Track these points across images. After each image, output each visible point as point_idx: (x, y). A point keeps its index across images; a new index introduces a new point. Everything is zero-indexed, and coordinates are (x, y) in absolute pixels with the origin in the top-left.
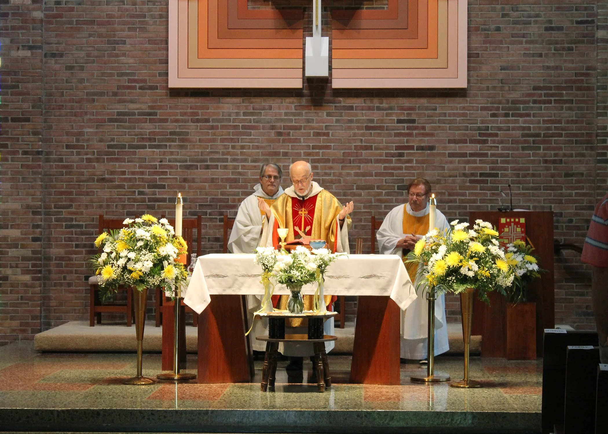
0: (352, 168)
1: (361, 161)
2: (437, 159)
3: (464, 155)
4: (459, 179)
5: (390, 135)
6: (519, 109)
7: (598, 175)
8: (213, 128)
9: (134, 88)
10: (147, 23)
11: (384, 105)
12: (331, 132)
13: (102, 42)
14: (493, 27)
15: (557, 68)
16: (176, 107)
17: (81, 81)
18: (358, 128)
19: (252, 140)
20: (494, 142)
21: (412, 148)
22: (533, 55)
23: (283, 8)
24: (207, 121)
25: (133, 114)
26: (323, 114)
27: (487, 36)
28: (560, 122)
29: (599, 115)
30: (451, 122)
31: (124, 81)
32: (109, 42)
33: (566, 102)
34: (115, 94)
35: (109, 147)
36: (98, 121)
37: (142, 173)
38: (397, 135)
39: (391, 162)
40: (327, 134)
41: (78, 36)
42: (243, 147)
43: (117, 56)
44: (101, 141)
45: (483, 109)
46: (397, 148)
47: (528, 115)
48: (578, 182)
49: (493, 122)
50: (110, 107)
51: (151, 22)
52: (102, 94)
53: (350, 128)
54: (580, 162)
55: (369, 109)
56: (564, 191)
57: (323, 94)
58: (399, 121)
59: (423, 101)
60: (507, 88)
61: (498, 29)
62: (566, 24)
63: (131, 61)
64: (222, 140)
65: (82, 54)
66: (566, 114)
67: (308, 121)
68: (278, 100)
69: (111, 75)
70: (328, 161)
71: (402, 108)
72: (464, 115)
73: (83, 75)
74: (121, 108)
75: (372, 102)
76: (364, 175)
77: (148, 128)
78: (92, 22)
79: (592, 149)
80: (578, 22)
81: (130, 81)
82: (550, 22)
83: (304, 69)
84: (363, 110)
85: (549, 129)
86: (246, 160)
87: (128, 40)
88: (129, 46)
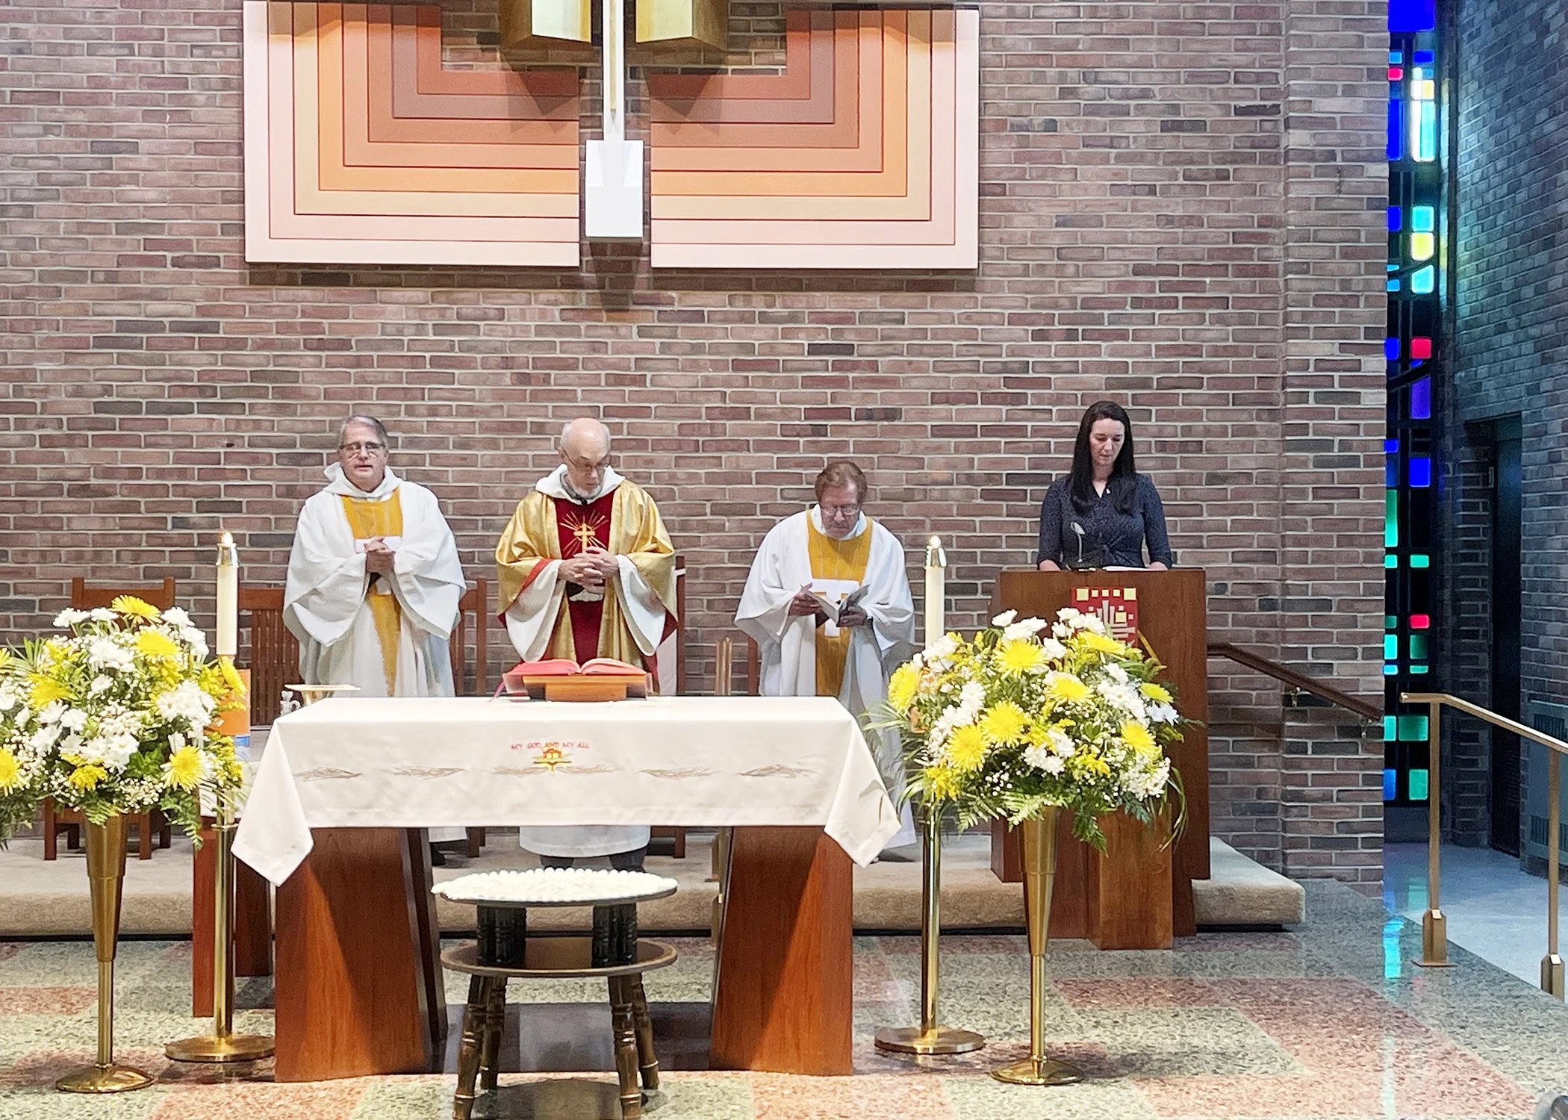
0: (701, 462)
1: (722, 446)
2: (905, 441)
3: (970, 431)
4: (956, 490)
5: (791, 383)
6: (1099, 320)
7: (1285, 479)
8: (358, 362)
9: (160, 262)
10: (190, 101)
11: (778, 310)
12: (649, 375)
13: (77, 145)
14: (1038, 120)
15: (1189, 221)
16: (265, 312)
17: (26, 243)
18: (716, 365)
19: (456, 396)
20: (1039, 399)
21: (845, 413)
22: (1134, 190)
23: (530, 69)
24: (345, 345)
25: (159, 327)
26: (630, 331)
27: (1024, 142)
28: (1196, 351)
29: (1290, 334)
30: (936, 351)
31: (133, 244)
32: (95, 148)
33: (1211, 302)
34: (111, 277)
35: (99, 407)
36: (67, 343)
37: (182, 474)
38: (808, 382)
39: (794, 447)
40: (640, 380)
41: (17, 130)
42: (433, 411)
43: (115, 181)
44: (78, 392)
45: (1014, 319)
46: (810, 414)
47: (1122, 335)
48: (1238, 495)
49: (1040, 351)
50: (99, 309)
51: (201, 99)
52: (78, 276)
53: (696, 366)
54: (1245, 448)
55: (743, 318)
56: (1205, 517)
57: (630, 283)
58: (814, 349)
59: (872, 301)
60: (1071, 270)
61: (1051, 126)
62: (1212, 115)
63: (152, 194)
64: (383, 394)
65: (28, 177)
66: (1211, 332)
67: (594, 347)
68: (519, 295)
69: (103, 229)
70: (642, 445)
71: (822, 318)
72: (971, 334)
73: (30, 229)
74: (126, 311)
75: (748, 302)
76: (729, 479)
77: (196, 361)
78: (52, 98)
79: (1273, 415)
80: (1239, 111)
81: (148, 244)
82: (1175, 109)
83: (582, 218)
84: (725, 321)
85: (1171, 367)
86: (440, 443)
87: (142, 142)
88: (146, 158)
